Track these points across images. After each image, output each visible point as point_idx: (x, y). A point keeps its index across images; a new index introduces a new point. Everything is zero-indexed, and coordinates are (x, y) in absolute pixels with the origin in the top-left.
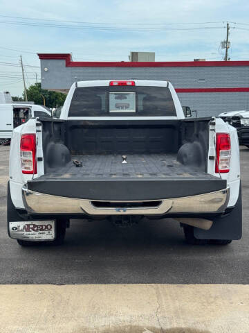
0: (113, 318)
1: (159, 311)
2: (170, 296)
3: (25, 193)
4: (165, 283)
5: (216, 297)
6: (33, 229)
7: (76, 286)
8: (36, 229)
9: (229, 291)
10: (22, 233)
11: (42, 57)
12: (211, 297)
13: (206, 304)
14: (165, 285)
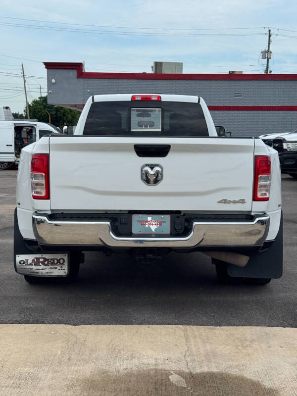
0: (136, 361)
1: (187, 354)
2: (200, 338)
3: (36, 222)
4: (194, 324)
5: (252, 341)
6: (43, 263)
7: (93, 327)
8: (46, 263)
9: (267, 334)
10: (31, 267)
11: (49, 66)
12: (247, 340)
13: (240, 348)
14: (194, 328)
